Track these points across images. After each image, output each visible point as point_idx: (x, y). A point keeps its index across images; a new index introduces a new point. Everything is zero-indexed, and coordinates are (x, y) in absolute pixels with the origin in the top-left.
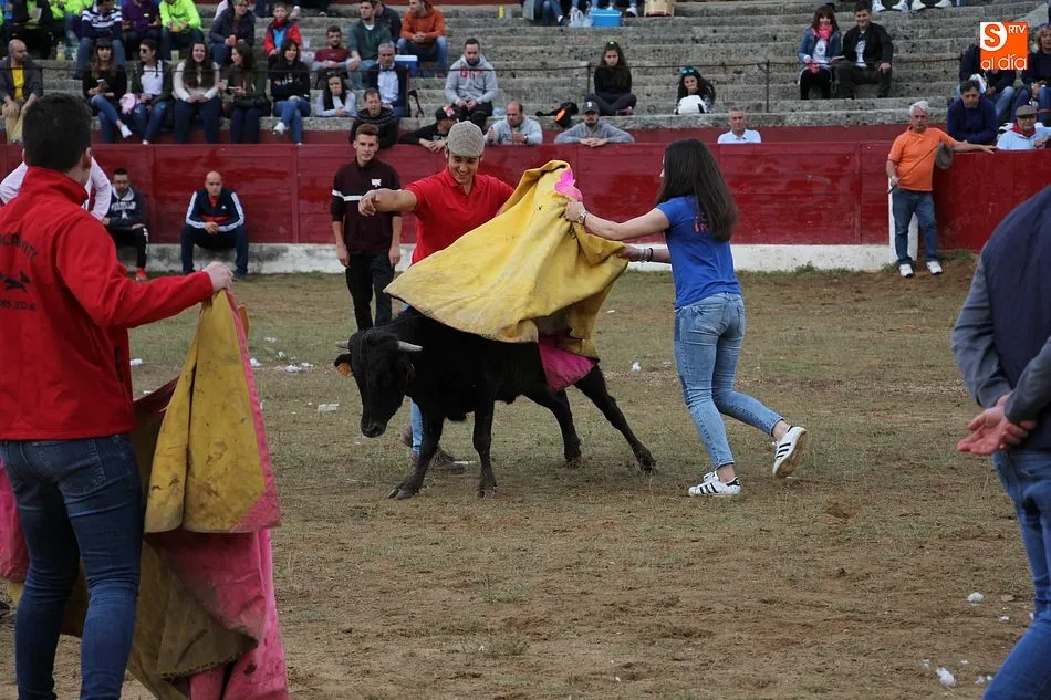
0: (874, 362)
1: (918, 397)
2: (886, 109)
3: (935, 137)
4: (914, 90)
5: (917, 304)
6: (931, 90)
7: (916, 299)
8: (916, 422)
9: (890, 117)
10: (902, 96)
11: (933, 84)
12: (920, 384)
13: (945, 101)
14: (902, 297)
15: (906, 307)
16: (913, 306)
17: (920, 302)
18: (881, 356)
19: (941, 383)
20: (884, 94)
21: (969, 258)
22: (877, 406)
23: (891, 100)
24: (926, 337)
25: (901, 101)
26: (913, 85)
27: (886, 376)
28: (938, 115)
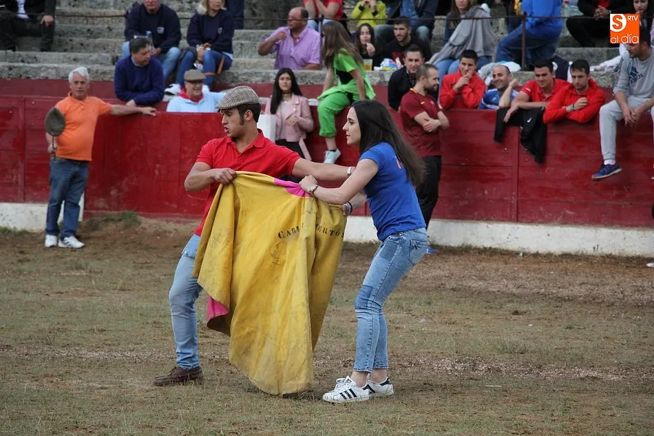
0: (42, 326)
1: (91, 363)
2: (49, 64)
3: (95, 106)
4: (79, 46)
5: (84, 265)
6: (95, 46)
7: (82, 262)
8: (91, 389)
9: (54, 72)
10: (65, 51)
11: (98, 41)
12: (92, 349)
13: (110, 59)
14: (68, 259)
15: (72, 269)
16: (79, 268)
17: (87, 265)
18: (50, 319)
19: (114, 348)
20: (47, 47)
21: (136, 221)
22: (50, 372)
23: (54, 55)
24: (95, 300)
25: (64, 56)
26: (77, 40)
27: (57, 340)
28: (104, 73)
